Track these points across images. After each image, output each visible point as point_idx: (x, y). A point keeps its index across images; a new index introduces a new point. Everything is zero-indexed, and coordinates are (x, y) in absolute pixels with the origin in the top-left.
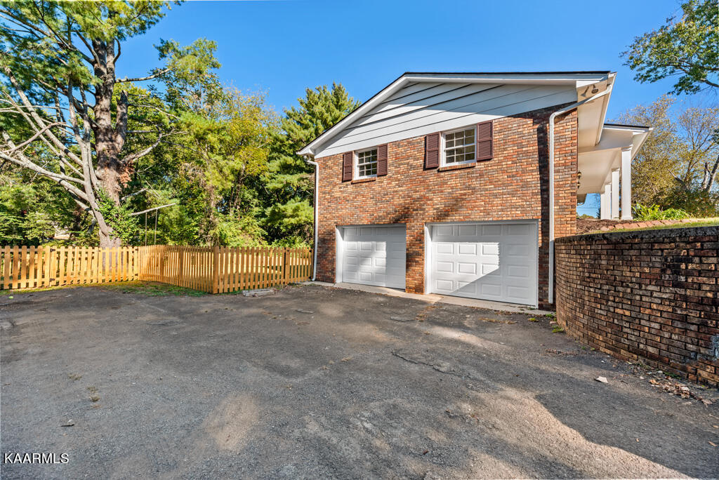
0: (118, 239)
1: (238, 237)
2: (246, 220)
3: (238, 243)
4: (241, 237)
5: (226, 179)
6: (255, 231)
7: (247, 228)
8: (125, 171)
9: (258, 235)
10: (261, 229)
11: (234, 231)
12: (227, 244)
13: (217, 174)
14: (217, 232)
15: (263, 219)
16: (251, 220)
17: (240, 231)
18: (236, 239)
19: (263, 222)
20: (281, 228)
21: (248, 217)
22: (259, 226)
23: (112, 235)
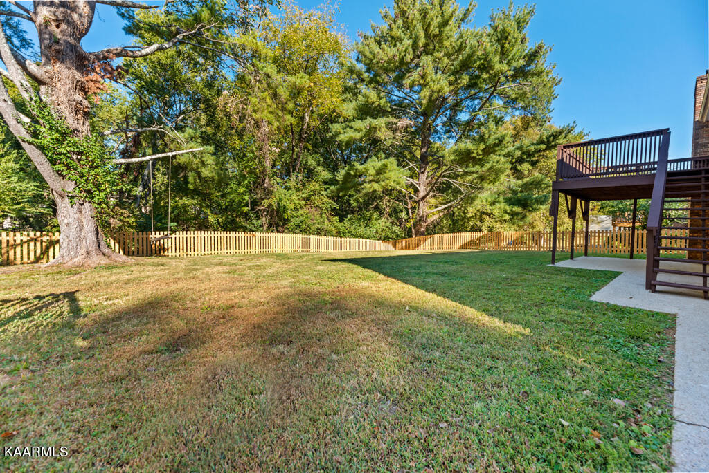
0: (87, 204)
1: (301, 212)
2: (311, 188)
3: (301, 218)
4: (305, 211)
5: (283, 109)
6: (323, 204)
7: (313, 198)
8: (94, 70)
9: (327, 209)
10: (331, 201)
11: (297, 202)
12: (288, 220)
13: (269, 101)
14: (274, 202)
15: (333, 188)
16: (317, 187)
17: (304, 202)
18: (299, 214)
19: (332, 192)
20: (352, 202)
21: (314, 183)
22: (328, 197)
23: (73, 197)
